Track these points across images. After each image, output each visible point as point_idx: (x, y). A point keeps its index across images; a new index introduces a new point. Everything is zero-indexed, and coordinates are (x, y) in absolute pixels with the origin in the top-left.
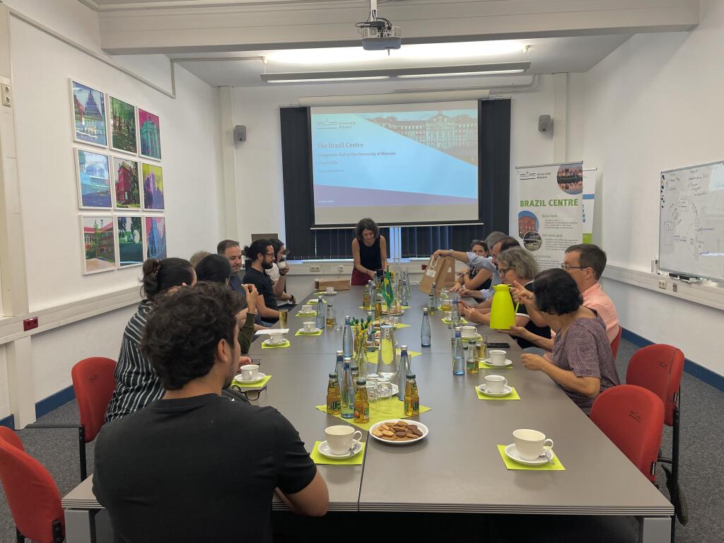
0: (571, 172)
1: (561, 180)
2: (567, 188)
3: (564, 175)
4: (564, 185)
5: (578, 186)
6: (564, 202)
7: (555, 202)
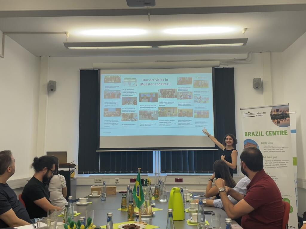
0: (281, 111)
1: (273, 117)
2: (278, 122)
3: (276, 113)
4: (276, 120)
5: (286, 121)
6: (277, 133)
7: (270, 133)
